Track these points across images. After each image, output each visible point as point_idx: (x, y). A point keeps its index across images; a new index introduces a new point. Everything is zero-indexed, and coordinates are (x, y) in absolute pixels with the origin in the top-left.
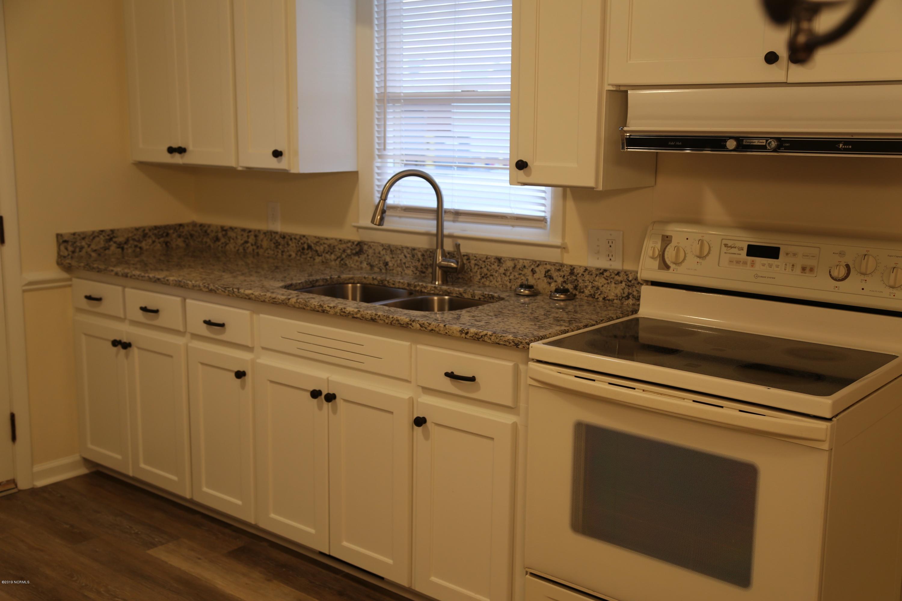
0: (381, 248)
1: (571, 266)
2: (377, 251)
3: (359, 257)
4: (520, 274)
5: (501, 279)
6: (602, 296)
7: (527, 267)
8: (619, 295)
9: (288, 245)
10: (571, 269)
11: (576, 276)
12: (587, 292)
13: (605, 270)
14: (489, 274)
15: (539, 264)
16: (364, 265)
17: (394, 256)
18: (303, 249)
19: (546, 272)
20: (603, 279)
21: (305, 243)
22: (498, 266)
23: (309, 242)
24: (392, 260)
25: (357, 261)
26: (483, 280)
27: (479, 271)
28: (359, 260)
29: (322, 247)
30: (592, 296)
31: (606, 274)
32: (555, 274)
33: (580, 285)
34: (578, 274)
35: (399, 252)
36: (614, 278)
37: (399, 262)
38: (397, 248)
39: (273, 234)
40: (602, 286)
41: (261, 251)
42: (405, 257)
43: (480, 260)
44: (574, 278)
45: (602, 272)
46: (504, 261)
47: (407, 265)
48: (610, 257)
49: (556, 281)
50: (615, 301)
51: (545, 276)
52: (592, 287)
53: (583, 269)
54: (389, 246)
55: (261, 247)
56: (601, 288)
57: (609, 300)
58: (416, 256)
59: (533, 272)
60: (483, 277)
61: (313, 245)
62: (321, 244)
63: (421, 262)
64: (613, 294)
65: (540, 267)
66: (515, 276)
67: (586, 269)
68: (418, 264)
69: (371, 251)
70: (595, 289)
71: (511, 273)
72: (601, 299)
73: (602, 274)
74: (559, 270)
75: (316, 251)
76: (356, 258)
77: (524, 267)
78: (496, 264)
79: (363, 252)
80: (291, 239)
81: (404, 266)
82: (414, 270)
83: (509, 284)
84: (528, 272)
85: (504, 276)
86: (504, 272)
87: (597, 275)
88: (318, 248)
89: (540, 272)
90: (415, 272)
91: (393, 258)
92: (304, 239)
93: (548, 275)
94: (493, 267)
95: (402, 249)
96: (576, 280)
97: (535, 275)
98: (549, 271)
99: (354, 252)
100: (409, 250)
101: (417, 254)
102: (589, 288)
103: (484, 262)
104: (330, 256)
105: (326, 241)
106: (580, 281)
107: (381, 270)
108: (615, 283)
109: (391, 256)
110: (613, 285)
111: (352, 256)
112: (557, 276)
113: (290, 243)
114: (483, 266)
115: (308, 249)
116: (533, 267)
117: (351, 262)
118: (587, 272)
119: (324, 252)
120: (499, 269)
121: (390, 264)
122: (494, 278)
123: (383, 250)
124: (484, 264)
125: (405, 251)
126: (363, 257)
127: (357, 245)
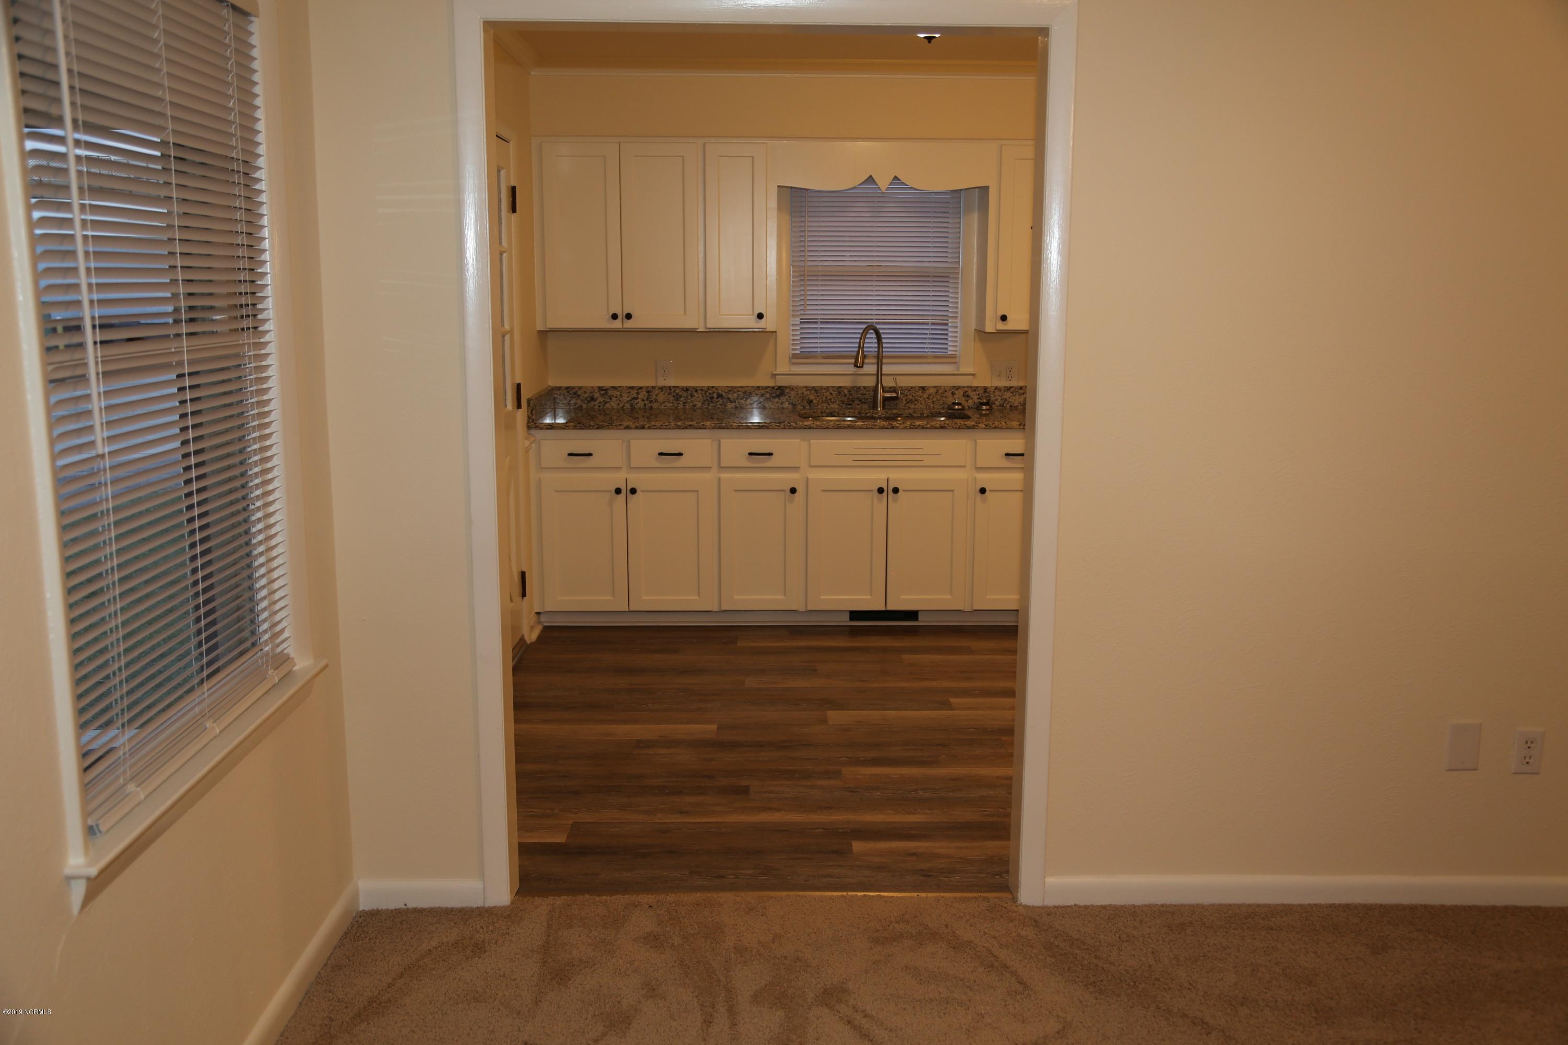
0: (804, 390)
1: (985, 387)
2: (800, 392)
3: (779, 399)
4: (942, 396)
5: (925, 402)
6: (1009, 404)
7: (948, 391)
8: (1022, 402)
9: (692, 396)
10: (985, 389)
11: (989, 393)
12: (997, 403)
13: (1011, 387)
14: (914, 399)
15: (958, 388)
16: (786, 405)
17: (819, 395)
18: (712, 398)
19: (964, 393)
20: (1010, 393)
21: (714, 393)
22: (922, 392)
23: (720, 391)
24: (817, 398)
25: (777, 402)
26: (908, 405)
27: (904, 398)
28: (780, 401)
29: (735, 395)
30: (1001, 405)
31: (1011, 390)
32: (971, 394)
33: (992, 399)
34: (990, 392)
35: (824, 391)
36: (1017, 392)
37: (824, 398)
38: (822, 388)
39: (672, 388)
40: (1009, 398)
41: (655, 405)
42: (831, 394)
43: (906, 390)
44: (988, 395)
45: (1008, 389)
46: (928, 389)
47: (832, 401)
48: (1010, 378)
49: (972, 399)
50: (1019, 407)
51: (964, 396)
52: (1002, 399)
53: (993, 389)
54: (814, 387)
55: (656, 401)
56: (1008, 400)
57: (1014, 407)
58: (842, 393)
59: (953, 394)
60: (908, 402)
61: (724, 394)
62: (734, 392)
63: (847, 397)
64: (1017, 402)
65: (959, 390)
66: (937, 398)
67: (996, 388)
68: (845, 399)
69: (793, 393)
70: (1004, 400)
71: (934, 397)
72: (1008, 407)
73: (1009, 389)
74: (975, 390)
75: (729, 399)
76: (777, 400)
77: (946, 391)
78: (920, 392)
79: (784, 394)
80: (696, 391)
81: (829, 401)
82: (840, 403)
83: (932, 405)
84: (949, 394)
85: (927, 399)
86: (927, 396)
87: (1005, 391)
88: (730, 396)
89: (959, 393)
90: (841, 405)
91: (818, 396)
92: (714, 389)
93: (966, 396)
94: (917, 394)
95: (827, 388)
96: (989, 396)
97: (954, 396)
98: (967, 391)
99: (774, 395)
100: (834, 389)
101: (843, 391)
102: (999, 400)
103: (910, 390)
104: (745, 401)
105: (740, 389)
106: (992, 396)
107: (804, 407)
108: (1019, 395)
109: (816, 395)
110: (1017, 396)
111: (772, 399)
112: (974, 395)
113: (695, 394)
114: (908, 394)
115: (717, 398)
116: (953, 390)
117: (771, 404)
118: (997, 390)
119: (737, 398)
120: (923, 395)
121: (815, 401)
122: (918, 402)
123: (806, 391)
124: (909, 392)
125: (831, 390)
126: (783, 399)
127: (777, 389)
